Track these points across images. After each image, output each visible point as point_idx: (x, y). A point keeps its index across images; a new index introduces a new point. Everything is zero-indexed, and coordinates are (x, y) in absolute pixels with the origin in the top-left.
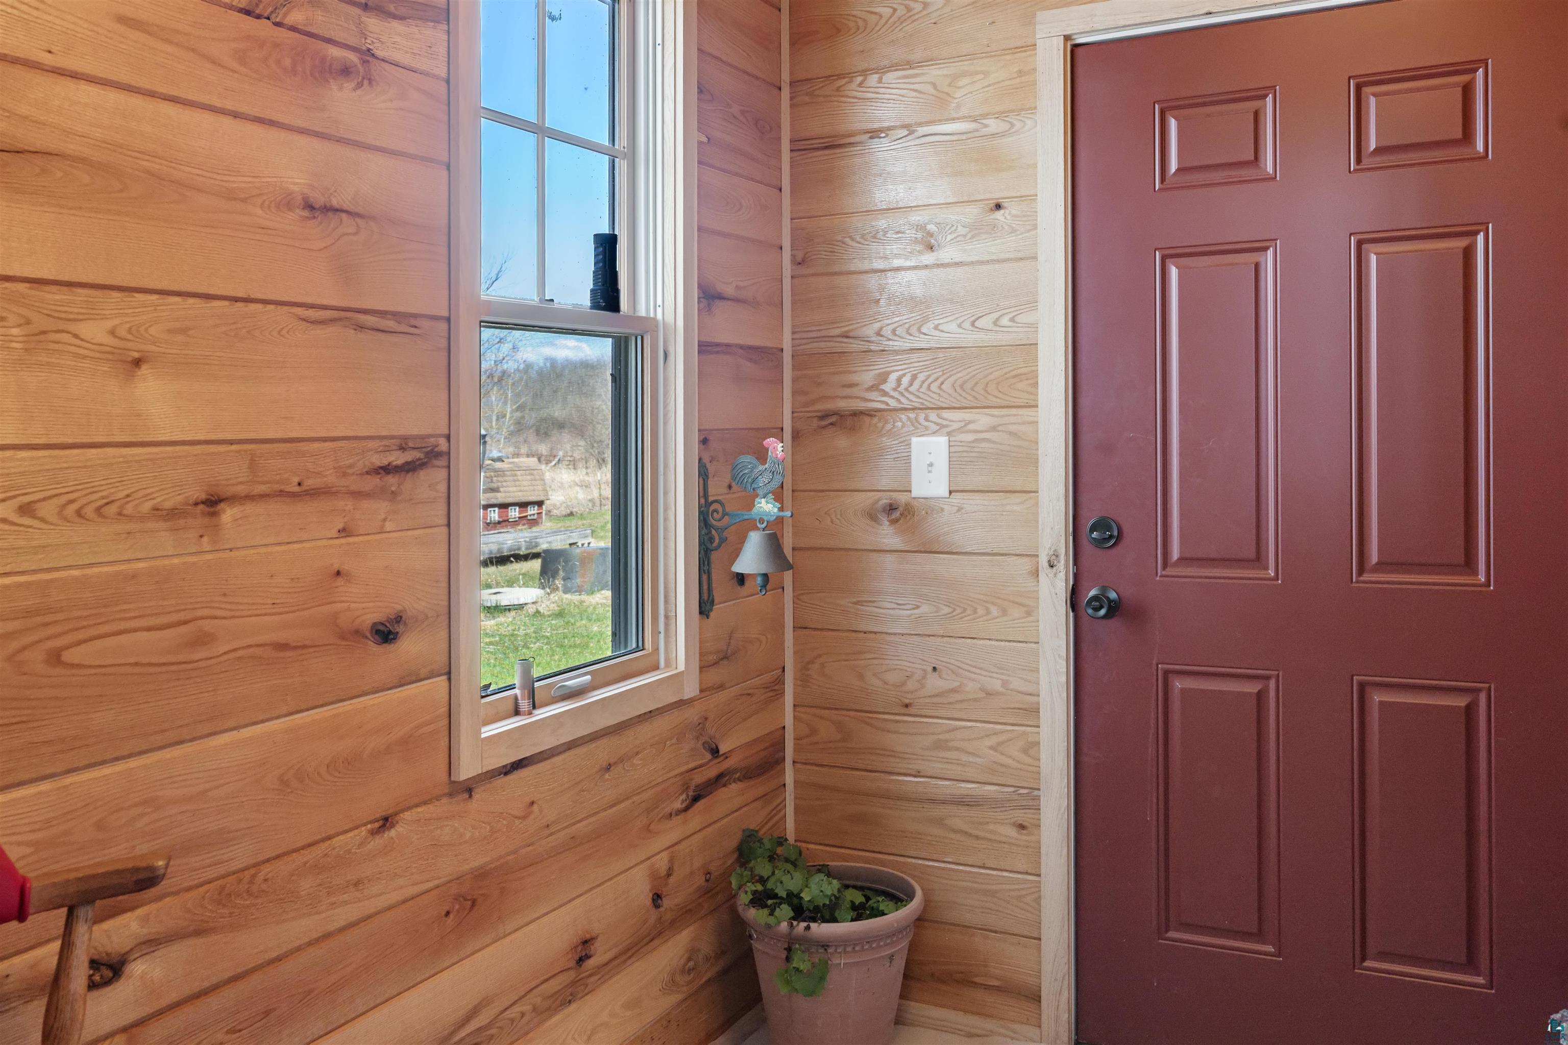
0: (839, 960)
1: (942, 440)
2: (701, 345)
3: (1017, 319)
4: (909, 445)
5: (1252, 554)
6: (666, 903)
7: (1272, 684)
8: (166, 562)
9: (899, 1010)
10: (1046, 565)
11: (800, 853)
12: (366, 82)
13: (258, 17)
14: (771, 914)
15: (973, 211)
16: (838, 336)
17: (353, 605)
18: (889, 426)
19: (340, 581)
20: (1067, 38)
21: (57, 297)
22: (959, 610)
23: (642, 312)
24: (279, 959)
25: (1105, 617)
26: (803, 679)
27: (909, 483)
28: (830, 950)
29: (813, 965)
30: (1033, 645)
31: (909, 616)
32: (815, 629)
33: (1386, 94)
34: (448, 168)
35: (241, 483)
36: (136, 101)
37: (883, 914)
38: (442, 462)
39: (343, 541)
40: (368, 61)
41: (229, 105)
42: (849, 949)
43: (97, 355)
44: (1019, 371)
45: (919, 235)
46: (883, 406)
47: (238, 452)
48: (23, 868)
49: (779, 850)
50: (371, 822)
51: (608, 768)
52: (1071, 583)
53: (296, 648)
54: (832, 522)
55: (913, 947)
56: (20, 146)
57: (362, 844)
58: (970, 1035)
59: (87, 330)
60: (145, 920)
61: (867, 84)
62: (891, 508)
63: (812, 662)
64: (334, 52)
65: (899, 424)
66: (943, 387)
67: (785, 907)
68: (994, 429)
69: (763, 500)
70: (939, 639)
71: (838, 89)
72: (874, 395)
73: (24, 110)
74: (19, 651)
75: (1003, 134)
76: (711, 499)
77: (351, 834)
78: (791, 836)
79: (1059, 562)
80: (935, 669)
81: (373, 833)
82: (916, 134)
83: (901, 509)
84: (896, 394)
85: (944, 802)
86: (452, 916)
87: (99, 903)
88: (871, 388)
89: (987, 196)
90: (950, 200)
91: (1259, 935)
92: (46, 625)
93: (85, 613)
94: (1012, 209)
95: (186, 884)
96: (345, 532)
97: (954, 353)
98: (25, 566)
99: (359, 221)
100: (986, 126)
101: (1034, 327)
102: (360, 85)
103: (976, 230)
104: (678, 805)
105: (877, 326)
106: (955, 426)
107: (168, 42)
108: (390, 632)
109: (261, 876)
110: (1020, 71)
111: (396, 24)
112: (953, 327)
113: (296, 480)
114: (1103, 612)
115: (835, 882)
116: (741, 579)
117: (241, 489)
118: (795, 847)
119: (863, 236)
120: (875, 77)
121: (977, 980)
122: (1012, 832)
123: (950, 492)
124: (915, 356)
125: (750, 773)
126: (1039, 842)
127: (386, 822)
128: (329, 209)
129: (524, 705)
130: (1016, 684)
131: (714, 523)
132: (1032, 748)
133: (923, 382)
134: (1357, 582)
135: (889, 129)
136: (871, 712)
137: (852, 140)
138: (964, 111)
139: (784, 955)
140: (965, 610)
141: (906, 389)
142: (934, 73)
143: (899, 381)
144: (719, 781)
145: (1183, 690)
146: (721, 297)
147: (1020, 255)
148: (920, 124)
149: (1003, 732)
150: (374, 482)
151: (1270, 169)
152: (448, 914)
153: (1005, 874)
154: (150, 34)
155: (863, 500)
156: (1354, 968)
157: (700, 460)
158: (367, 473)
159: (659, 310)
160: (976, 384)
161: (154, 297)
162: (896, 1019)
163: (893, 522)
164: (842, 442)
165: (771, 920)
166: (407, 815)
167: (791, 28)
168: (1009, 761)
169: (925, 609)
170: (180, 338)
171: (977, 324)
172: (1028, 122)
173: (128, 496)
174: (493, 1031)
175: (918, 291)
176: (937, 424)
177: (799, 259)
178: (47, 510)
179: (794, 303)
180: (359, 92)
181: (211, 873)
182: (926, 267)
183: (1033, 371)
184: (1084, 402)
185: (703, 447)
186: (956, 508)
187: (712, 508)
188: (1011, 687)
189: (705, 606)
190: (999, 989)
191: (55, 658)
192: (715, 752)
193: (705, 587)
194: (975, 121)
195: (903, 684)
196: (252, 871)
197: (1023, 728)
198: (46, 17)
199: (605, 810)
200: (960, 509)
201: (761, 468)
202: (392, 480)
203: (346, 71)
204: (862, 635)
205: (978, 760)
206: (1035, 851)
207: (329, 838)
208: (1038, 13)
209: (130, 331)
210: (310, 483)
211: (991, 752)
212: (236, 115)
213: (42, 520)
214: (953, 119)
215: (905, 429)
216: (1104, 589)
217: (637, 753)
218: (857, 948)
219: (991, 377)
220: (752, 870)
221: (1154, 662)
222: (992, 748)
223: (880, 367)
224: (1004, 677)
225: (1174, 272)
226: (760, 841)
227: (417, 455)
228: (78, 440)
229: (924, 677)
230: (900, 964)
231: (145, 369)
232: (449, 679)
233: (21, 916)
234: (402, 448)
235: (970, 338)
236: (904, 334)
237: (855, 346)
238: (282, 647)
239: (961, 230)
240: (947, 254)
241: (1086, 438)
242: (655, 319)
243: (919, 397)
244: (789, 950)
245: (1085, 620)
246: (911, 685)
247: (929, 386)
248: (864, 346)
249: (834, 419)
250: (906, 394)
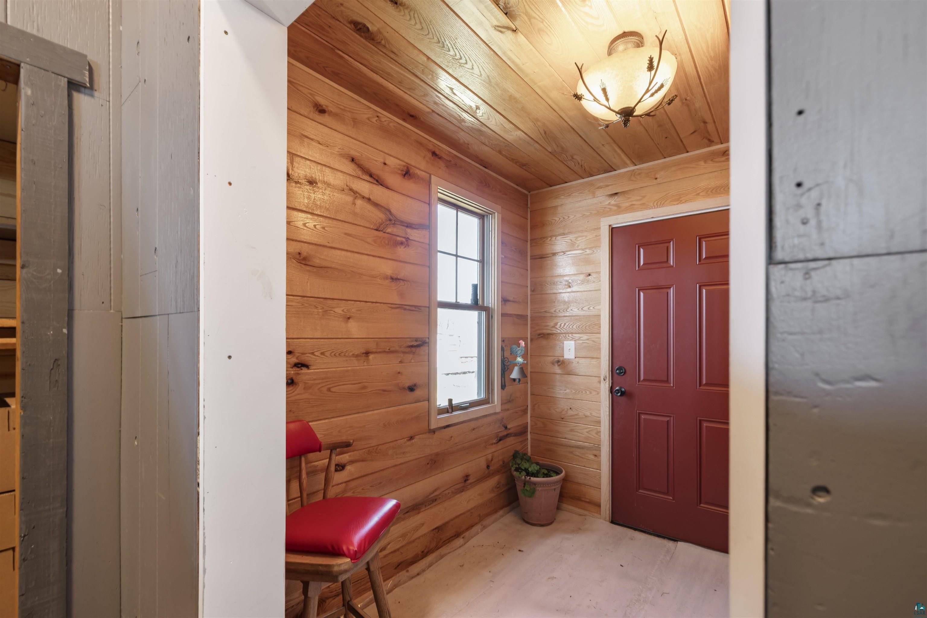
0: (539, 489)
1: (573, 342)
2: (502, 314)
3: (595, 308)
4: (564, 343)
5: (666, 379)
6: (491, 468)
7: (672, 418)
8: (356, 368)
9: (558, 505)
10: (603, 380)
11: (530, 458)
12: (407, 246)
13: (379, 231)
14: (520, 474)
15: (582, 277)
16: (543, 312)
17: (403, 381)
18: (558, 338)
19: (399, 375)
20: (610, 226)
21: (330, 302)
22: (578, 392)
23: (486, 305)
24: (383, 470)
25: (620, 396)
26: (533, 409)
27: (563, 354)
28: (537, 485)
29: (531, 489)
30: (599, 403)
31: (563, 393)
32: (537, 395)
33: (709, 241)
34: (429, 267)
35: (374, 349)
36: (349, 254)
37: (552, 477)
38: (427, 345)
39: (400, 364)
40: (408, 241)
41: (372, 254)
42: (542, 486)
43: (339, 316)
44: (595, 323)
45: (567, 283)
46: (556, 332)
47: (374, 341)
48: (320, 440)
49: (525, 457)
50: (407, 438)
51: (474, 429)
52: (611, 385)
53: (388, 391)
54: (542, 365)
55: (562, 488)
56: (321, 266)
57: (405, 443)
58: (580, 515)
59: (336, 310)
60: (350, 456)
61: (552, 240)
62: (558, 361)
63: (536, 404)
64: (399, 239)
65: (561, 337)
66: (573, 327)
67: (524, 472)
68: (588, 339)
69: (519, 358)
70: (572, 400)
71: (544, 241)
72: (553, 329)
73: (323, 257)
74: (320, 388)
75: (591, 254)
76: (505, 357)
77: (402, 440)
78: (529, 454)
79: (607, 379)
80: (570, 408)
81: (408, 440)
82: (566, 254)
83: (561, 362)
84: (560, 329)
85: (573, 447)
86: (429, 465)
87: (338, 450)
88: (553, 327)
89: (586, 272)
90: (576, 273)
91: (667, 494)
92: (327, 382)
93: (336, 379)
94: (594, 276)
95: (360, 448)
96: (401, 362)
97: (577, 317)
98: (322, 367)
99: (405, 282)
100: (586, 252)
101: (599, 310)
102: (405, 247)
103: (583, 282)
104: (495, 441)
105: (554, 309)
106: (577, 338)
107: (357, 238)
108: (413, 389)
109: (379, 448)
110: (596, 236)
111: (415, 231)
112: (576, 310)
113: (388, 348)
114: (619, 394)
115: (538, 466)
116: (514, 380)
117: (374, 350)
118: (529, 456)
119: (551, 283)
120: (554, 238)
121: (582, 499)
122: (592, 457)
123: (575, 358)
124: (565, 318)
125: (516, 435)
126: (601, 460)
127: (411, 438)
128: (397, 279)
129: (450, 410)
130: (594, 414)
131: (506, 364)
132: (598, 433)
133: (568, 326)
134: (699, 389)
135: (558, 253)
136: (552, 420)
137: (548, 256)
138: (580, 247)
139: (523, 485)
140: (579, 392)
141: (563, 328)
142: (572, 237)
143: (561, 325)
144: (507, 436)
145: (644, 419)
146: (508, 301)
147: (596, 289)
148: (567, 251)
149: (590, 428)
150: (408, 350)
151: (672, 264)
152: (428, 464)
153: (591, 469)
154: (352, 237)
155: (551, 359)
156: (697, 506)
157: (502, 346)
158: (407, 347)
159: (490, 304)
160: (583, 326)
161: (353, 302)
162: (557, 507)
163: (559, 365)
164: (544, 342)
165: (520, 476)
166: (417, 437)
167: (530, 224)
168: (592, 437)
169: (568, 391)
170: (359, 312)
171: (583, 309)
172: (599, 250)
173: (346, 351)
174: (440, 496)
175: (566, 299)
176: (572, 338)
177: (532, 290)
178: (327, 354)
179: (531, 302)
180: (405, 249)
181: (367, 446)
182: (569, 292)
183: (599, 323)
184: (615, 332)
185: (502, 342)
186: (577, 362)
187: (505, 360)
188: (593, 415)
189: (503, 387)
190: (589, 503)
191: (329, 390)
192: (506, 428)
193: (503, 381)
194: (583, 250)
195: (561, 412)
196: (377, 447)
197: (596, 427)
198: (328, 234)
199: (473, 441)
200: (578, 363)
201: (518, 349)
202: (413, 349)
203: (402, 243)
204: (550, 397)
205: (583, 435)
206: (599, 463)
207: (397, 440)
208: (601, 219)
209: (347, 310)
210: (392, 349)
211: (587, 433)
212: (373, 256)
213: (326, 356)
214: (576, 250)
215: (562, 339)
216: (621, 388)
217: (482, 426)
218: (544, 486)
219: (587, 324)
220: (516, 461)
221: (636, 410)
222: (587, 432)
223: (555, 321)
224: (591, 412)
225: (642, 294)
226: (519, 454)
227: (420, 343)
228: (334, 337)
229: (567, 411)
230: (558, 492)
231: (351, 320)
232: (429, 402)
233: (320, 451)
234: (416, 341)
235: (581, 313)
236: (562, 312)
237: (548, 315)
238: (384, 391)
239: (579, 282)
240: (574, 289)
241: (615, 343)
242: (490, 307)
243: (566, 330)
244: (525, 484)
245: (615, 396)
246: (564, 413)
247: (569, 326)
248: (551, 315)
249: (542, 335)
250: (563, 329)
